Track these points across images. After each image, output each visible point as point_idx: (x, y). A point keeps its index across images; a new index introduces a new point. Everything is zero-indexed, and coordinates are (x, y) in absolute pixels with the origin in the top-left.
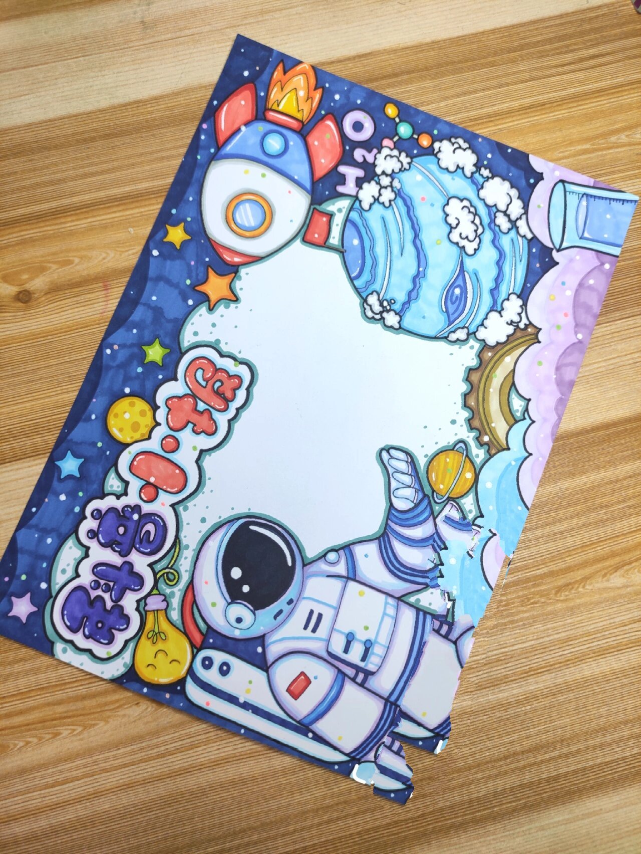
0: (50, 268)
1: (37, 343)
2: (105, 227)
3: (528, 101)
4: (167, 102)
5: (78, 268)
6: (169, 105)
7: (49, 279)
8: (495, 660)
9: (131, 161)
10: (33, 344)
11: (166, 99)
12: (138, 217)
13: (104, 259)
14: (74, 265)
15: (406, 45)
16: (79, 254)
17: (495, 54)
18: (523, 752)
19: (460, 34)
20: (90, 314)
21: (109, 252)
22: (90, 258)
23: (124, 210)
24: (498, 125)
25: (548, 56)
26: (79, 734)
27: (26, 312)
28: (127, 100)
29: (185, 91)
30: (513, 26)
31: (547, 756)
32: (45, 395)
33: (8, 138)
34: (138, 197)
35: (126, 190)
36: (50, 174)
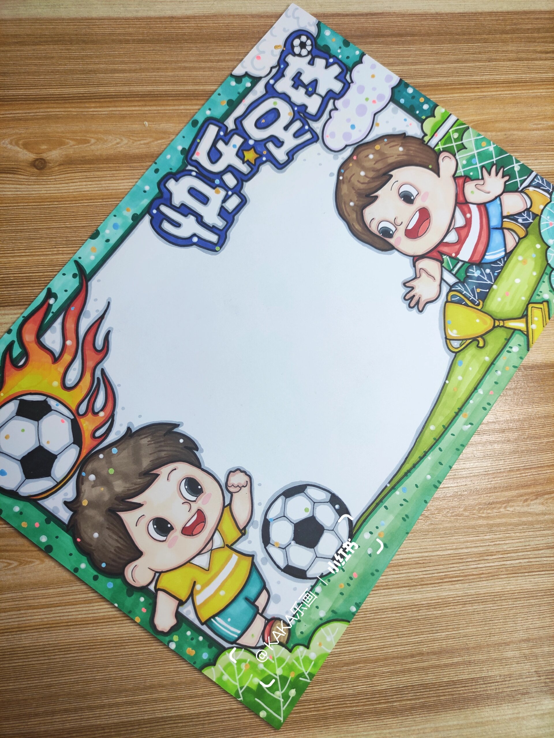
0: (68, 143)
1: (43, 207)
2: (123, 117)
3: (512, 77)
4: (198, 22)
5: (93, 147)
6: (199, 25)
7: (65, 153)
8: (415, 563)
9: (158, 66)
10: (39, 207)
11: (197, 20)
12: (154, 113)
13: (118, 143)
14: (89, 144)
15: (413, 12)
16: (96, 135)
17: (489, 33)
18: (428, 653)
19: (461, 11)
20: (97, 189)
21: (124, 139)
22: (106, 141)
23: (142, 106)
24: (483, 92)
25: (535, 42)
26: (14, 568)
27: (38, 178)
28: (162, 14)
29: (215, 16)
30: (508, 13)
31: (450, 661)
32: (42, 253)
33: (51, 27)
34: (158, 97)
35: (148, 89)
36: (83, 64)
